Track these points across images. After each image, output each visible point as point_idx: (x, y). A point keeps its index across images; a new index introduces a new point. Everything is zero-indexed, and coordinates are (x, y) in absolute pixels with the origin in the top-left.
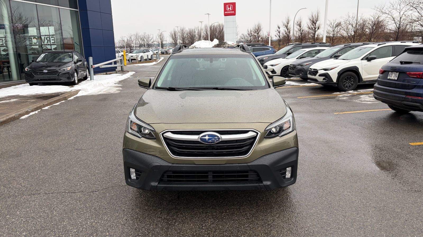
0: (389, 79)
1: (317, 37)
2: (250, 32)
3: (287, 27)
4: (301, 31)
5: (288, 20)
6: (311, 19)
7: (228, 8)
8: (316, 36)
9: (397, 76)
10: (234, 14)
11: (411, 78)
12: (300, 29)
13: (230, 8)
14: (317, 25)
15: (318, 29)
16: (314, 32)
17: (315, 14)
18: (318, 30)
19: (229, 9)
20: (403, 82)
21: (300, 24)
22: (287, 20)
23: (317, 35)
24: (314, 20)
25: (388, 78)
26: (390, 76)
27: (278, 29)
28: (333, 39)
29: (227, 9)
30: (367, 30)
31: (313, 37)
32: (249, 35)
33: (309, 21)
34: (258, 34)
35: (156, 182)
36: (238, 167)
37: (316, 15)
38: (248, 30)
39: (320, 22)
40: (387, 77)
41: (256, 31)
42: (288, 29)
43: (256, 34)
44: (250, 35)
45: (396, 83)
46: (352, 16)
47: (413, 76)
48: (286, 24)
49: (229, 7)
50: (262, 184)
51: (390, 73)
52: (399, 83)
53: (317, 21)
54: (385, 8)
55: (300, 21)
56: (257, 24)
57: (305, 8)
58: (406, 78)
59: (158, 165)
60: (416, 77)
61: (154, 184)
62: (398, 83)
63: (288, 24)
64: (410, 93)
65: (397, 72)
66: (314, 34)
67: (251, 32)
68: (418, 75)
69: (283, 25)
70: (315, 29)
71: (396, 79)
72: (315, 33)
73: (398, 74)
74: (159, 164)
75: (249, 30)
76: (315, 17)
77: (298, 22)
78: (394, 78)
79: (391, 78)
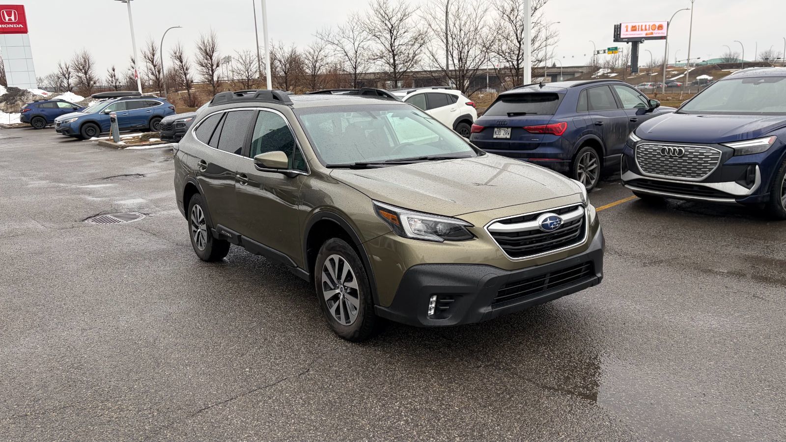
0: (497, 139)
1: (218, 81)
2: (65, 69)
3: (153, 62)
4: (184, 70)
5: (152, 46)
6: (202, 47)
7: (7, 18)
8: (215, 79)
9: (508, 134)
10: (24, 31)
11: (532, 135)
12: (182, 66)
13: (13, 18)
14: (213, 58)
15: (218, 66)
16: (211, 72)
17: (207, 38)
18: (218, 68)
19: (10, 20)
20: (520, 140)
21: (180, 56)
22: (151, 48)
23: (218, 78)
24: (208, 50)
25: (495, 136)
26: (497, 133)
27: (132, 64)
28: (248, 84)
29: (5, 19)
30: (307, 71)
31: (211, 80)
32: (64, 75)
33: (198, 50)
34: (86, 73)
35: (489, 306)
36: (579, 258)
37: (210, 40)
38: (60, 65)
39: (219, 54)
40: (493, 136)
41: (81, 67)
42: (155, 66)
43: (82, 74)
44: (67, 76)
45: (509, 143)
46: (278, 46)
47: (533, 132)
48: (150, 56)
49: (9, 15)
50: (596, 278)
51: (496, 129)
52: (514, 143)
53: (213, 53)
54: (331, 35)
55: (179, 50)
56: (80, 53)
57: (179, 27)
58: (523, 135)
59: (493, 277)
60: (538, 132)
61: (485, 310)
62: (512, 143)
63: (154, 56)
64: (533, 154)
65: (508, 127)
66: (212, 76)
67: (68, 69)
68: (541, 129)
69: (145, 57)
70: (212, 65)
71: (508, 137)
72: (213, 73)
73: (510, 130)
74: (495, 276)
75: (63, 66)
76: (208, 44)
77: (175, 53)
78: (504, 137)
79: (499, 136)
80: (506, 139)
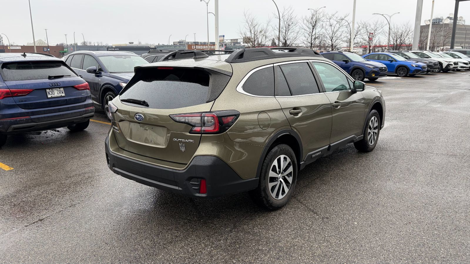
0: (52, 98)
9: (62, 92)
20: (73, 96)
26: (51, 94)
40: (47, 96)
51: (48, 91)
58: (74, 92)
71: (63, 95)
78: (60, 95)
79: (53, 96)
80: (62, 97)
